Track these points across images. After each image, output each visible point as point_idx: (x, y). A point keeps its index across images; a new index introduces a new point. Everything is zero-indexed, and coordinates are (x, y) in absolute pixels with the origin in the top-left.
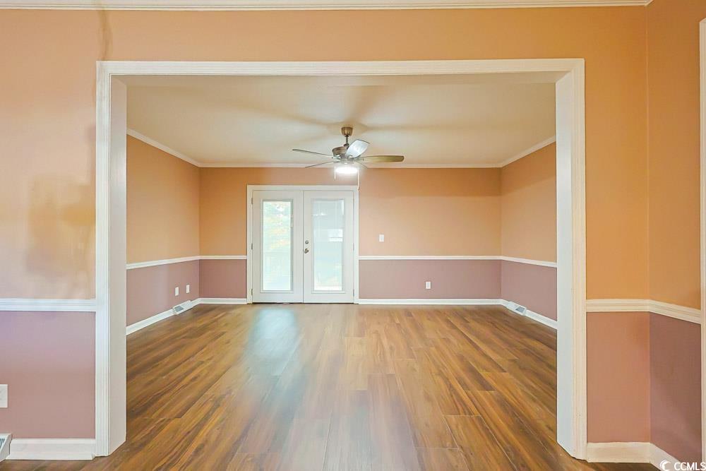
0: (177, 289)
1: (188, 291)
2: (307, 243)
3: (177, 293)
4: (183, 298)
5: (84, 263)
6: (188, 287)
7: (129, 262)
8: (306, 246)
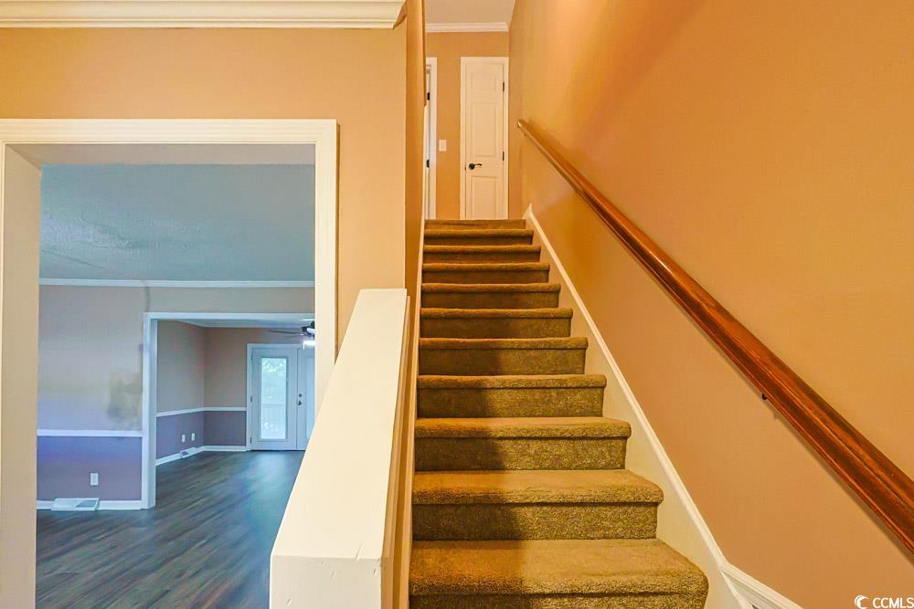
0: (184, 436)
1: (193, 439)
2: (300, 396)
3: (183, 440)
4: (189, 444)
5: (136, 412)
6: (193, 435)
7: (158, 411)
8: (299, 399)
